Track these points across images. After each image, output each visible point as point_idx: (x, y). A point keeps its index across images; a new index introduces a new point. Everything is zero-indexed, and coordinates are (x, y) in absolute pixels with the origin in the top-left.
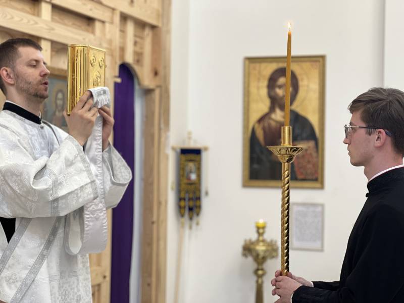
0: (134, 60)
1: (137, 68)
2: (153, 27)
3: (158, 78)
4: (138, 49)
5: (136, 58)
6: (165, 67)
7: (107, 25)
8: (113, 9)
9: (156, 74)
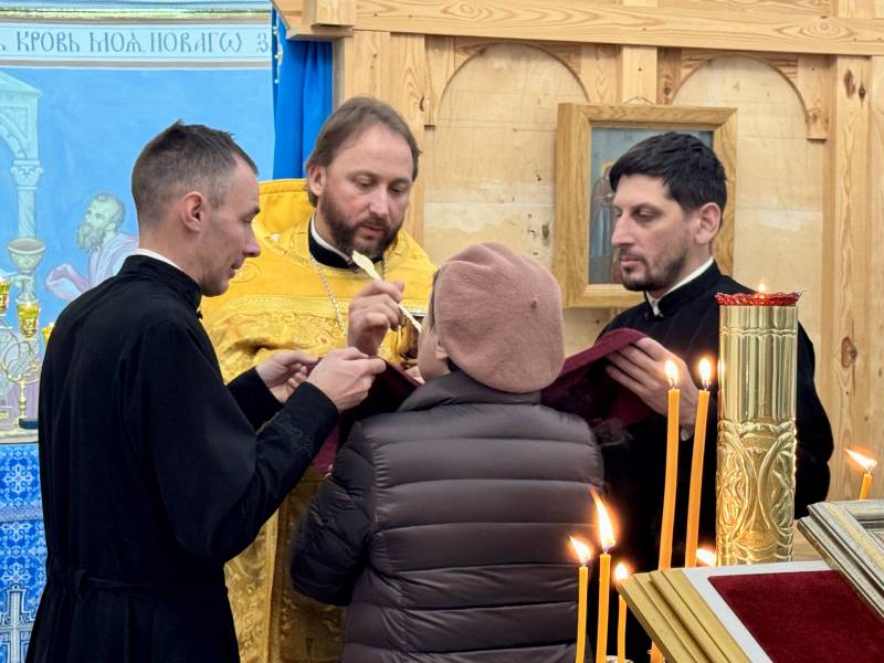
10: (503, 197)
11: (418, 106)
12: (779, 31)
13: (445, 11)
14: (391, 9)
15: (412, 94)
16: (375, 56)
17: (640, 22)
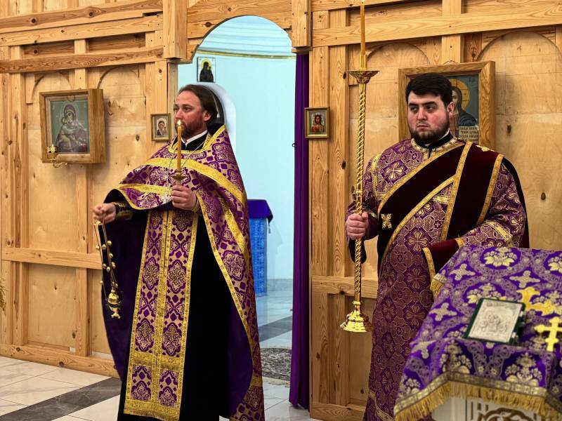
10: (390, 115)
11: (342, 78)
12: (531, 15)
13: (351, 33)
14: (329, 36)
15: (340, 72)
16: (322, 58)
17: (448, 23)
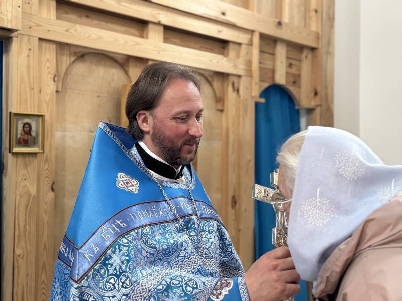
0: (287, 81)
1: (292, 89)
2: (313, 49)
3: (318, 98)
4: (294, 70)
5: (292, 79)
6: (326, 88)
7: (244, 47)
8: (252, 31)
9: (316, 94)
11: (52, 79)
13: (67, 31)
14: (39, 25)
15: (49, 73)
16: (30, 50)
17: (157, 49)
